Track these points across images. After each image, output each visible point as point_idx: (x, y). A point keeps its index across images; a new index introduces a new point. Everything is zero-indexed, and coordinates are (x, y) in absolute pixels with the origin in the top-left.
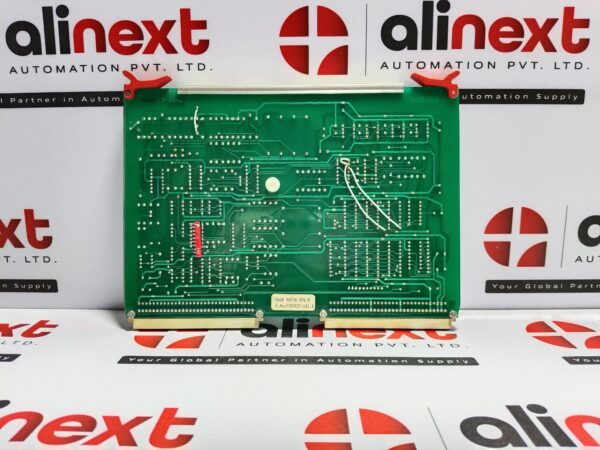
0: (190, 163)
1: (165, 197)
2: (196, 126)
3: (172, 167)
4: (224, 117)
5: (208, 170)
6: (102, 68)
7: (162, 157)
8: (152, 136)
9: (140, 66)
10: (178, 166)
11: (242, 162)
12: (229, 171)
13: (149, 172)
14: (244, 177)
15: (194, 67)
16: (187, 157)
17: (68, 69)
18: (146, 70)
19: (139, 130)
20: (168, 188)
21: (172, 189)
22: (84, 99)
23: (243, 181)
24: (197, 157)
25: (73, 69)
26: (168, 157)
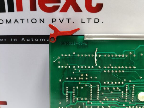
0: (92, 83)
1: (76, 104)
2: (96, 60)
3: (80, 86)
4: (114, 55)
5: (102, 88)
6: (34, 21)
7: (73, 80)
8: (68, 66)
9: (58, 20)
10: (83, 85)
11: (124, 83)
12: (116, 88)
13: (65, 89)
14: (125, 92)
15: (92, 21)
16: (89, 79)
17: (13, 21)
18: (61, 22)
19: (59, 62)
20: (77, 99)
21: (80, 100)
22: (23, 39)
23: (124, 95)
24: (96, 80)
25: (16, 21)
26: (77, 79)
